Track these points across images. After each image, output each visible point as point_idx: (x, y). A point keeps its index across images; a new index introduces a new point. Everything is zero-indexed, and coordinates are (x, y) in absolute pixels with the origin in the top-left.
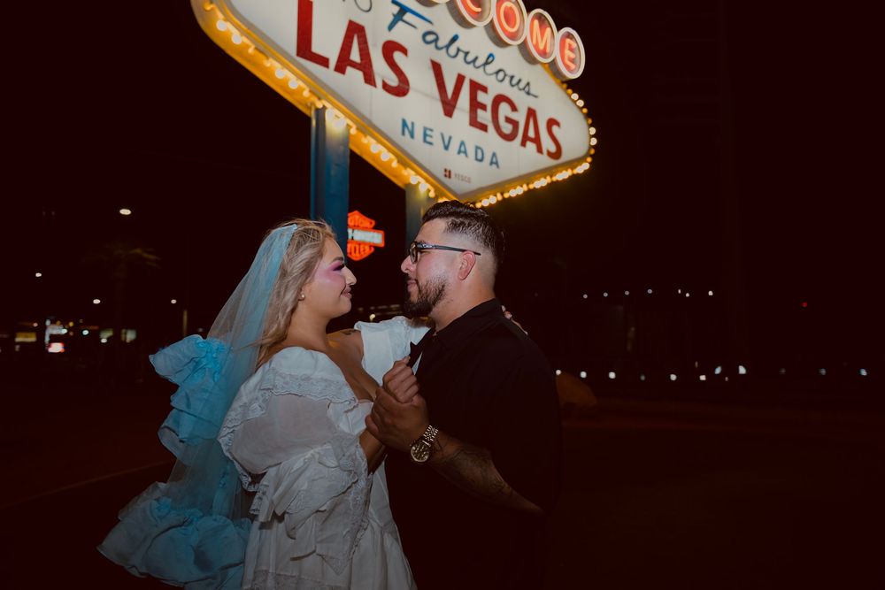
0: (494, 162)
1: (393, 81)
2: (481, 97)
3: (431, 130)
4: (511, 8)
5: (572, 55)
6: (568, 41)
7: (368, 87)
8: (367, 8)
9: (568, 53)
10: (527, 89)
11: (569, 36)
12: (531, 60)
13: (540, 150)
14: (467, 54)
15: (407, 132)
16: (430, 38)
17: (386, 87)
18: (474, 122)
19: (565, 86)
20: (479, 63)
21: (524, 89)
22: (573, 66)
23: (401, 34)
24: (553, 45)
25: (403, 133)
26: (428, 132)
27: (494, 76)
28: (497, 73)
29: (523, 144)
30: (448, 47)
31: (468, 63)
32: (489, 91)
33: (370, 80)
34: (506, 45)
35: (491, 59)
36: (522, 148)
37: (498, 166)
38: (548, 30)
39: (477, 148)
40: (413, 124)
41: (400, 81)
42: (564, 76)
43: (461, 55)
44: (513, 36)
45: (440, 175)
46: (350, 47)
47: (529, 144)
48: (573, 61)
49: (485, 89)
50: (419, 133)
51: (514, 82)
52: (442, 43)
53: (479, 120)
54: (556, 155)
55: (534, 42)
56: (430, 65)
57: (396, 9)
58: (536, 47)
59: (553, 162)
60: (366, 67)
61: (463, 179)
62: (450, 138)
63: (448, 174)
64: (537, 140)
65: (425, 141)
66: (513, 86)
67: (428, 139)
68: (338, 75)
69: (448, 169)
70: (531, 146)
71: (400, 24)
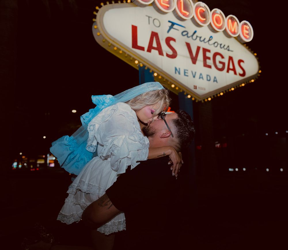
0: (215, 80)
1: (170, 52)
2: (208, 54)
3: (187, 70)
4: (218, 17)
5: (247, 32)
6: (245, 26)
7: (161, 56)
8: (158, 26)
9: (245, 31)
10: (228, 49)
11: (245, 24)
12: (229, 36)
13: (235, 73)
14: (200, 38)
15: (177, 72)
16: (185, 33)
17: (168, 55)
18: (205, 65)
19: (245, 45)
20: (206, 41)
21: (226, 49)
22: (248, 36)
23: (173, 34)
24: (238, 29)
25: (176, 73)
26: (186, 71)
28: (214, 44)
29: (228, 71)
30: (192, 36)
31: (202, 41)
32: (211, 51)
33: (161, 53)
34: (217, 32)
35: (211, 38)
36: (227, 74)
37: (217, 82)
38: (236, 23)
39: (207, 75)
40: (179, 69)
41: (173, 52)
42: (244, 41)
43: (198, 38)
44: (220, 28)
45: (192, 88)
46: (153, 42)
47: (230, 71)
48: (248, 34)
49: (209, 51)
50: (182, 72)
51: (222, 46)
52: (190, 35)
53: (208, 64)
54: (243, 75)
55: (230, 29)
56: (185, 44)
57: (170, 24)
58: (231, 31)
59: (242, 78)
60: (159, 49)
61: (202, 89)
63: (195, 87)
64: (234, 70)
65: (185, 75)
66: (221, 48)
67: (186, 74)
68: (148, 53)
69: (195, 85)
70: (232, 72)
71: (172, 30)
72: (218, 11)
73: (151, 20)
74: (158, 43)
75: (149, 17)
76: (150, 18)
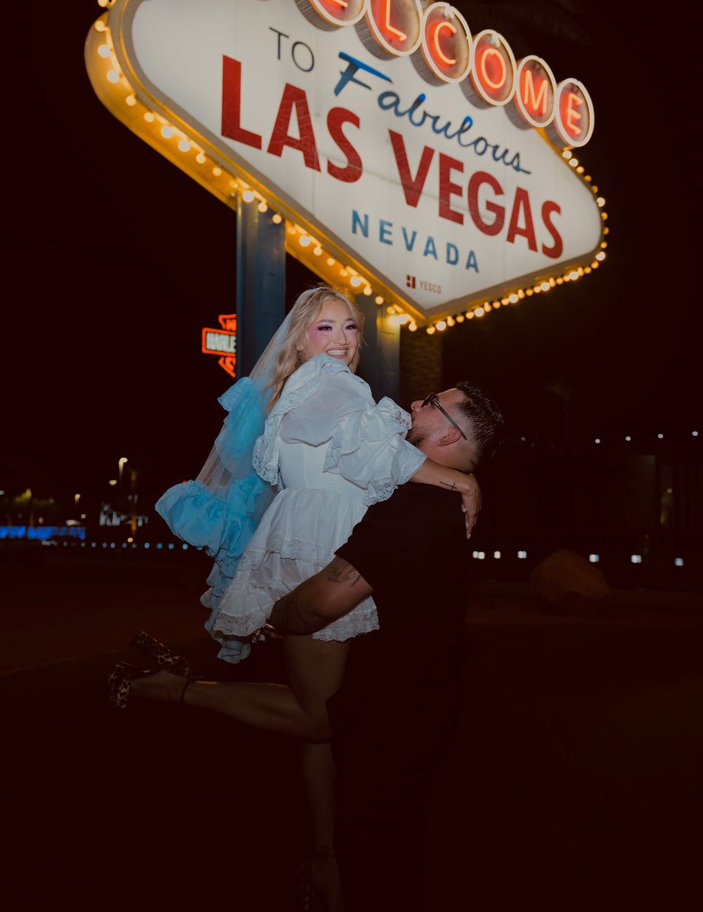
0: (472, 264)
1: (342, 162)
2: (456, 177)
3: (390, 225)
4: (495, 56)
5: (577, 116)
6: (572, 96)
7: (310, 171)
8: (308, 66)
9: (571, 112)
10: (515, 163)
11: (573, 89)
12: (522, 124)
13: (533, 246)
14: (436, 119)
15: (359, 228)
16: (388, 100)
17: (333, 170)
18: (447, 212)
20: (451, 131)
21: (511, 163)
22: (578, 131)
23: (352, 98)
24: (551, 102)
25: (354, 231)
26: (386, 228)
27: (472, 146)
28: (476, 143)
29: (511, 238)
30: (411, 111)
31: (438, 132)
32: (466, 167)
33: (313, 163)
34: (489, 105)
35: (468, 124)
36: (509, 244)
37: (477, 271)
38: (545, 83)
39: (450, 246)
40: (366, 217)
41: (350, 161)
42: (568, 144)
43: (429, 121)
44: (497, 95)
45: (401, 283)
46: (288, 119)
47: (518, 238)
49: (459, 166)
50: (374, 229)
51: (499, 153)
53: (452, 208)
54: (555, 252)
55: (526, 101)
56: (387, 136)
57: (344, 65)
58: (528, 107)
59: (551, 262)
60: (307, 146)
61: (432, 288)
62: (415, 233)
63: (412, 282)
64: (529, 233)
65: (382, 239)
66: (496, 159)
67: (386, 237)
68: (273, 158)
69: (412, 275)
70: (521, 241)
71: (350, 84)
72: (497, 37)
73: (286, 45)
74: (306, 127)
75: (280, 34)
76: (282, 38)
